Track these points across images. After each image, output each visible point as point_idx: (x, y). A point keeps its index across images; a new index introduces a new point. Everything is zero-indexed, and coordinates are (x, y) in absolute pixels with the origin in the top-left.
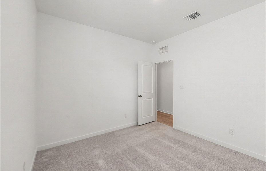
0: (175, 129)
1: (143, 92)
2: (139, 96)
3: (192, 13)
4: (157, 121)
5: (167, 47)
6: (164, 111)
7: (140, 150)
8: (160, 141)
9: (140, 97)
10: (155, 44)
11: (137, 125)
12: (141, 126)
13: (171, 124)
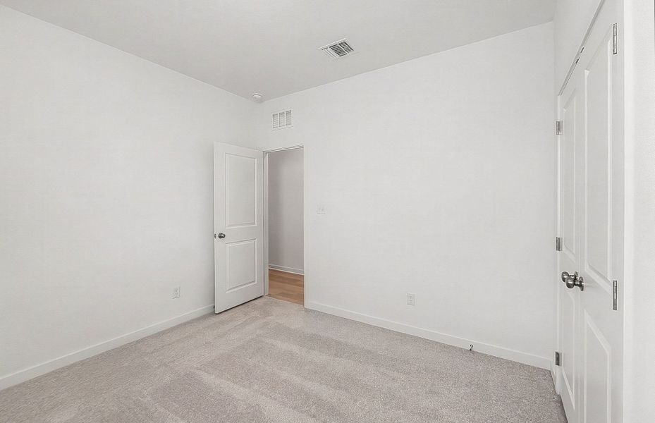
0: (307, 311)
1: (229, 226)
2: (217, 236)
3: (337, 42)
4: (269, 295)
5: (288, 113)
6: (287, 267)
7: (209, 379)
8: (267, 343)
9: (220, 237)
10: (261, 101)
11: (213, 314)
12: (223, 314)
13: (299, 298)
